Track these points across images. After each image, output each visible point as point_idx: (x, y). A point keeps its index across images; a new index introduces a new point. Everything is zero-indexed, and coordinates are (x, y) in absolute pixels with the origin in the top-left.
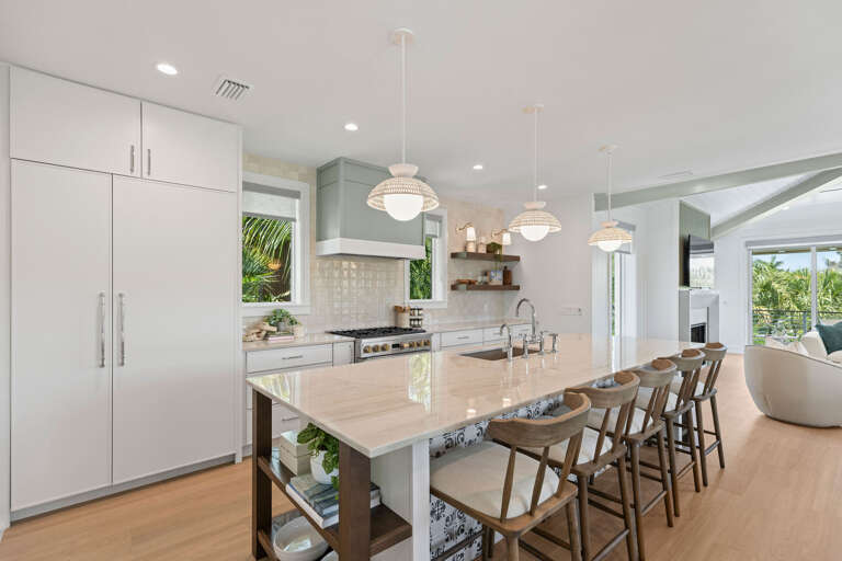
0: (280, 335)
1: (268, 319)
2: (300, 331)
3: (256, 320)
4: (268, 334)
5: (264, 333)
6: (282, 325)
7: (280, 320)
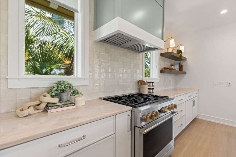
0: (61, 106)
1: (50, 90)
2: (81, 101)
3: (38, 91)
4: (48, 106)
5: (43, 106)
6: (65, 96)
7: (63, 91)
